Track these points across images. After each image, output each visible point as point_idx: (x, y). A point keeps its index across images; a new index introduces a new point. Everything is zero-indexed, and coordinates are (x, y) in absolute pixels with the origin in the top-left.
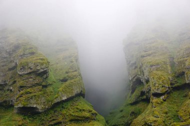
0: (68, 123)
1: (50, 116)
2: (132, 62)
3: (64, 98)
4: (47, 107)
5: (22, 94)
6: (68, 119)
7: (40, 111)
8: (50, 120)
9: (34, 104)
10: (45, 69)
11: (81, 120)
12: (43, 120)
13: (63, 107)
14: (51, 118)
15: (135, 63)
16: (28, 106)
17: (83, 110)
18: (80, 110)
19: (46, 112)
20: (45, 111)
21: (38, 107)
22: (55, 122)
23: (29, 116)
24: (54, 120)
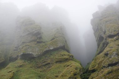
0: (55, 64)
1: (42, 60)
2: (96, 29)
3: (52, 48)
4: (39, 54)
5: (23, 47)
6: (55, 61)
7: (35, 56)
8: (42, 62)
9: (30, 51)
10: (38, 31)
11: (63, 61)
12: (37, 62)
13: (51, 54)
14: (43, 61)
15: (98, 28)
16: (26, 53)
17: (64, 55)
18: (63, 55)
19: (40, 57)
20: (38, 57)
21: (34, 54)
22: (45, 63)
23: (28, 60)
24: (45, 62)
